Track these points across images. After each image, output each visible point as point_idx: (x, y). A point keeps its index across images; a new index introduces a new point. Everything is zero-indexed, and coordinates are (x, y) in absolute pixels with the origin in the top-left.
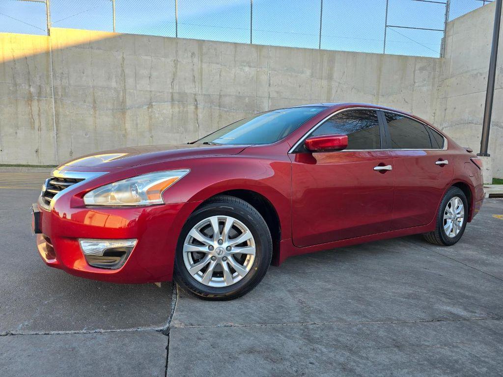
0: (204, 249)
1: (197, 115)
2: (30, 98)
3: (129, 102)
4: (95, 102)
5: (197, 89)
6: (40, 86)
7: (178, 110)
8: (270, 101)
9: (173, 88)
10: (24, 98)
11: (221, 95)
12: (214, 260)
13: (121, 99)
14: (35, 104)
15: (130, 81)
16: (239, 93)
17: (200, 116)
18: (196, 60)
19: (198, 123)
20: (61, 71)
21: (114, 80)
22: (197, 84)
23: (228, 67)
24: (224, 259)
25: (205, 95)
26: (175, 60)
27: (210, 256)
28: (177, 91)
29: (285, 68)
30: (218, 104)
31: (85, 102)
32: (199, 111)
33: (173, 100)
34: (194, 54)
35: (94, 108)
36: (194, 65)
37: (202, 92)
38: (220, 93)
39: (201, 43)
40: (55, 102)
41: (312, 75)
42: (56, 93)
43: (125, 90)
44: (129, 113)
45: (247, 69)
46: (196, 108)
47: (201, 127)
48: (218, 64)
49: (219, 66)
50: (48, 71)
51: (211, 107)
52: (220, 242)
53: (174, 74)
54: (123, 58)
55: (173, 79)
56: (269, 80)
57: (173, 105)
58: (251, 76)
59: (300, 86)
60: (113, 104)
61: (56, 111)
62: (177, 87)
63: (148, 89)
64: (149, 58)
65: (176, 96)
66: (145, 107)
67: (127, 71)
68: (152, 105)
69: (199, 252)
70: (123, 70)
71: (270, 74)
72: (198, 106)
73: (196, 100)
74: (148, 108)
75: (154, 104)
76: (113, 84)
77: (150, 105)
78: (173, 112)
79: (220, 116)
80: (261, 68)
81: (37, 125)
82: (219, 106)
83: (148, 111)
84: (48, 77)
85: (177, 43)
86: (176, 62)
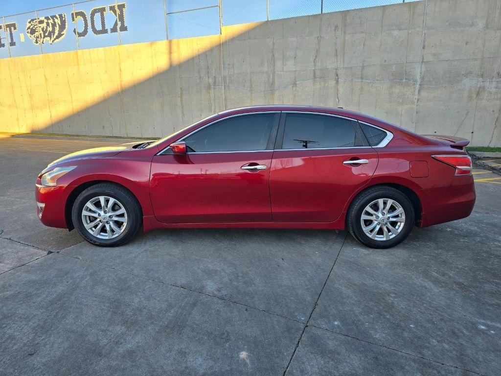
0: (96, 215)
1: (338, 90)
2: (209, 87)
3: (277, 83)
4: (251, 85)
5: (339, 63)
6: (215, 77)
7: (319, 86)
8: (423, 66)
9: (315, 65)
10: (205, 87)
11: (364, 66)
12: (101, 222)
13: (271, 81)
14: (212, 91)
15: (279, 64)
16: (385, 61)
17: (341, 90)
18: (339, 33)
19: (338, 98)
20: (228, 62)
21: (266, 64)
22: (339, 57)
23: (373, 34)
24: (107, 222)
25: (346, 68)
26: (318, 37)
27: (98, 220)
28: (319, 68)
29: (447, 24)
30: (360, 76)
31: (244, 86)
32: (340, 85)
33: (315, 76)
34: (337, 26)
35: (251, 91)
36: (337, 38)
37: (344, 66)
38: (363, 64)
39: (345, 13)
40: (225, 89)
41: (487, 27)
42: (225, 82)
43: (274, 73)
44: (277, 93)
45: (396, 33)
46: (337, 82)
47: (340, 102)
48: (363, 33)
49: (363, 35)
50: (220, 64)
51: (352, 80)
52: (105, 212)
53: (317, 51)
54: (274, 44)
55: (316, 56)
56: (424, 42)
57: (314, 83)
58: (401, 40)
59: (467, 43)
60: (265, 87)
61: (225, 96)
62: (319, 64)
63: (294, 69)
64: (295, 39)
65: (318, 73)
66: (290, 87)
67: (276, 55)
68: (296, 84)
69: (93, 217)
70: (273, 55)
71: (425, 34)
72: (339, 80)
73: (337, 75)
74: (293, 87)
75: (297, 83)
76: (265, 69)
77: (295, 84)
78: (314, 89)
79: (362, 89)
80: (414, 28)
81: (213, 108)
82: (362, 78)
83: (293, 89)
84: (220, 68)
85: (321, 19)
86: (319, 39)
